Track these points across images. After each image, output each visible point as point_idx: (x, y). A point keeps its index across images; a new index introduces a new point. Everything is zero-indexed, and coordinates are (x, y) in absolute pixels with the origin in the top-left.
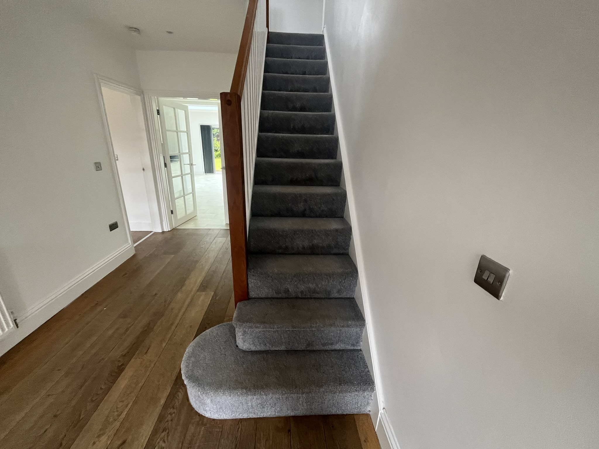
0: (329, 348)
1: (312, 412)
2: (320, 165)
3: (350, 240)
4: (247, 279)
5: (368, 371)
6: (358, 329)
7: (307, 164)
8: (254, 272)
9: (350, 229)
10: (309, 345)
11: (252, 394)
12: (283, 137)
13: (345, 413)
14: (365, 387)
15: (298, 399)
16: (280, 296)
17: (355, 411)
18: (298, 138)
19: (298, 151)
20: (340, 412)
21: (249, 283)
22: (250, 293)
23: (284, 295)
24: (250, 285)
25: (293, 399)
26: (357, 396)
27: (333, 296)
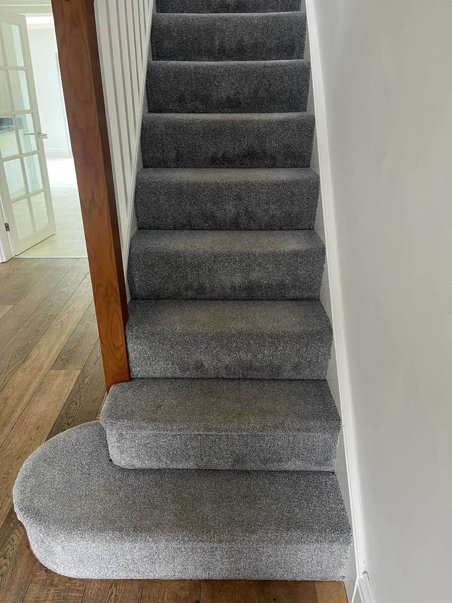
0: (274, 466)
1: (239, 574)
2: (269, 123)
3: (322, 273)
4: (126, 344)
5: (343, 509)
6: (328, 435)
7: (244, 122)
8: (137, 331)
9: (323, 251)
10: (237, 461)
11: (131, 540)
12: (196, 68)
13: (298, 579)
14: (333, 535)
15: (213, 551)
16: (187, 374)
17: (317, 577)
18: (227, 69)
19: (228, 97)
20: (289, 577)
21: (130, 351)
22: (133, 370)
23: (196, 374)
24: (131, 355)
25: (205, 551)
26: (321, 551)
27: (285, 375)
